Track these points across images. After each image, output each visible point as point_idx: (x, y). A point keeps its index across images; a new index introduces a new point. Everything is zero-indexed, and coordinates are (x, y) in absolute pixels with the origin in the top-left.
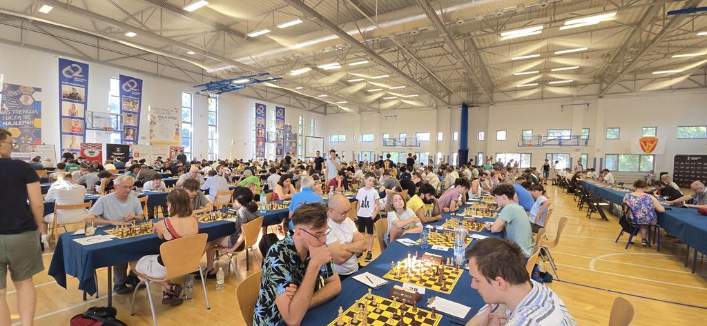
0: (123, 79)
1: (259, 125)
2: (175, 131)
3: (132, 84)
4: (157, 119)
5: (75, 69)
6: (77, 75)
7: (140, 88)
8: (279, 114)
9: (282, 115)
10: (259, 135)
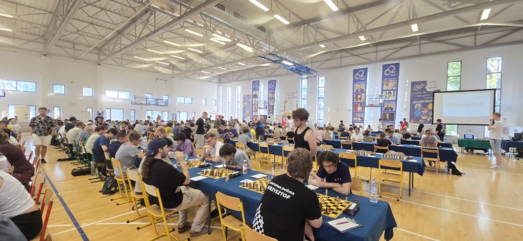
1: (357, 90)
2: (296, 105)
3: (272, 84)
4: (288, 99)
5: (256, 84)
6: (257, 86)
7: (275, 85)
8: (388, 72)
9: (394, 72)
10: (357, 100)
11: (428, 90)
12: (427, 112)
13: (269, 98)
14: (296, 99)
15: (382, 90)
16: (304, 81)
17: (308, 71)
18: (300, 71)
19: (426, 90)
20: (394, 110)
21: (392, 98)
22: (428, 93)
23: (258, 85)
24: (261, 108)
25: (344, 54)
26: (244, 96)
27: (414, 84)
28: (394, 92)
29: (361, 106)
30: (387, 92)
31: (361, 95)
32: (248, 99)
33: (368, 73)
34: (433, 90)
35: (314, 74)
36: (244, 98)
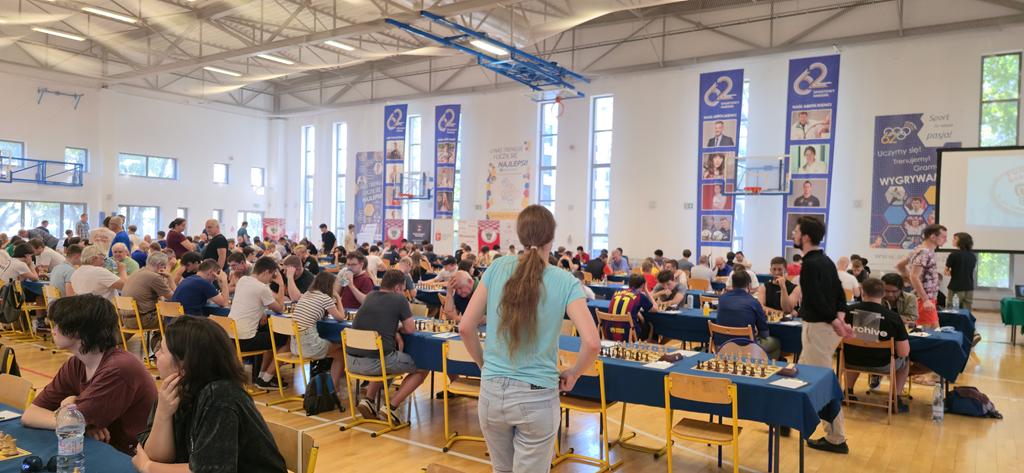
0: (440, 110)
1: (712, 142)
2: (524, 189)
3: (449, 116)
4: (497, 170)
5: (397, 116)
6: (398, 123)
7: (457, 121)
8: (804, 85)
9: (824, 85)
10: (712, 173)
11: (926, 145)
12: (921, 211)
13: (437, 165)
14: (522, 170)
15: (789, 143)
16: (548, 107)
17: (559, 76)
18: (532, 76)
19: (919, 143)
20: (823, 205)
21: (819, 167)
22: (927, 151)
23: (404, 119)
24: (411, 197)
25: (674, 23)
26: (359, 155)
27: (883, 123)
28: (823, 149)
29: (722, 193)
30: (803, 147)
31: (723, 156)
32: (371, 167)
33: (746, 86)
34: (940, 144)
35: (580, 86)
36: (358, 163)
